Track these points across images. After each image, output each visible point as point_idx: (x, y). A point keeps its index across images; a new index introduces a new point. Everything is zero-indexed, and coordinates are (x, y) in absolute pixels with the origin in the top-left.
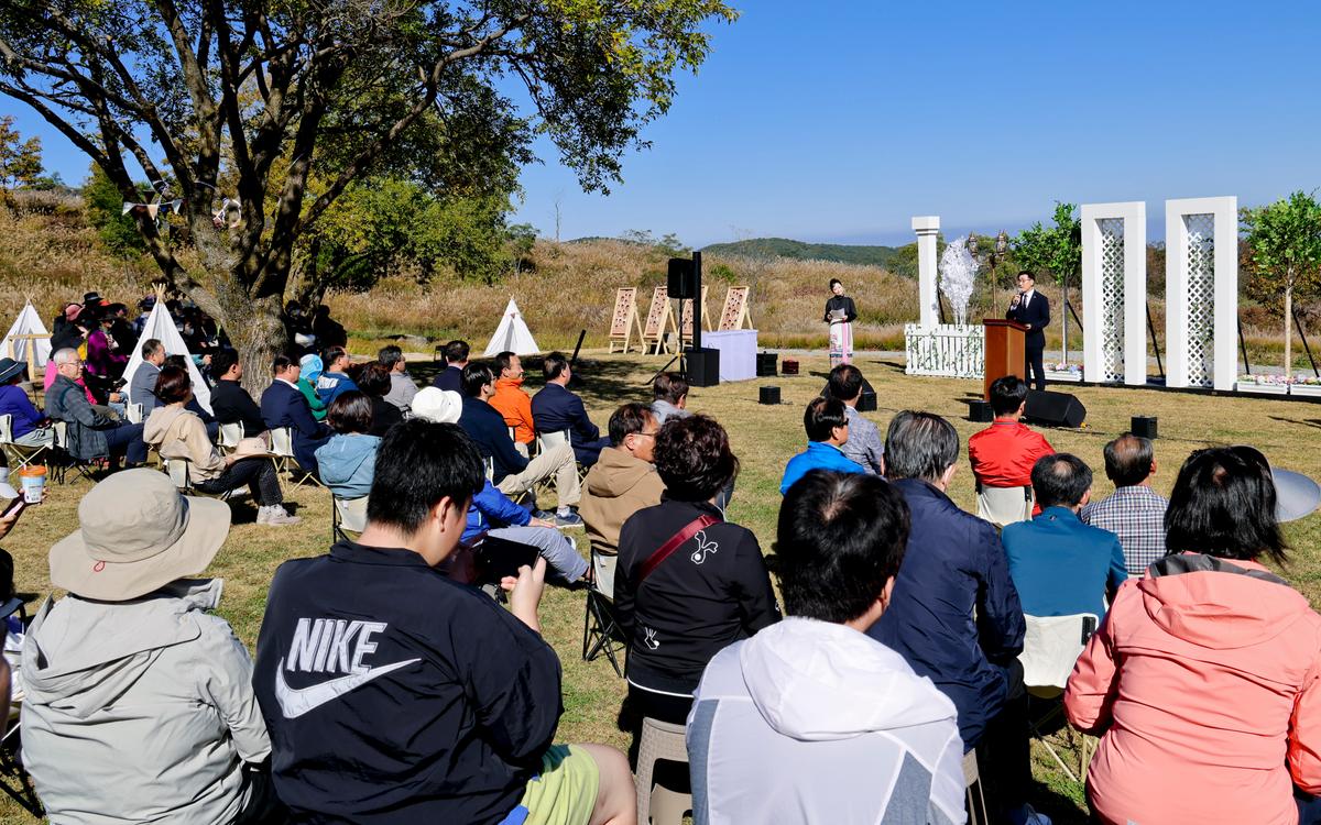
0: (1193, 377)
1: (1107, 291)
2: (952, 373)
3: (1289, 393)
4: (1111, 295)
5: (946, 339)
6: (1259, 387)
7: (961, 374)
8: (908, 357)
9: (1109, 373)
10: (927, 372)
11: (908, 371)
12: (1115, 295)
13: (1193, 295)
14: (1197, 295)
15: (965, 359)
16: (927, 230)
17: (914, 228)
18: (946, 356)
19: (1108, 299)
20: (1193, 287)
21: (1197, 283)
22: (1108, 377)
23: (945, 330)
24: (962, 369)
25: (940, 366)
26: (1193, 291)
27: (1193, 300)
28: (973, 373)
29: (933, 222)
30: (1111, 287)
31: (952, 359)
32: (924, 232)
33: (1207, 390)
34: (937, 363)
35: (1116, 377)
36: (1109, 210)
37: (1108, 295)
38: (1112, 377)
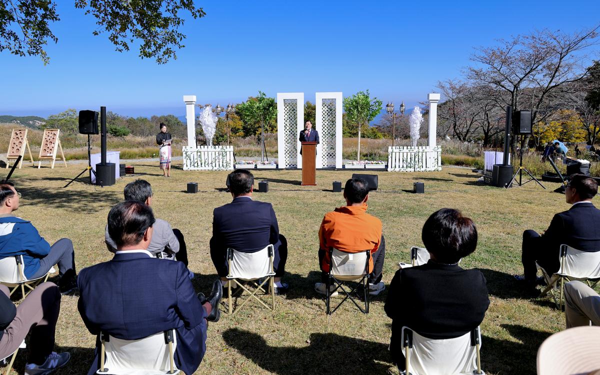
0: (324, 164)
1: (286, 130)
2: (210, 168)
3: (365, 167)
4: (288, 131)
5: (206, 153)
6: (354, 166)
7: (215, 168)
8: (185, 162)
9: (287, 164)
10: (196, 169)
11: (185, 168)
12: (290, 132)
13: (324, 131)
14: (326, 131)
15: (217, 161)
16: (192, 102)
17: (185, 100)
18: (207, 160)
19: (286, 133)
20: (324, 128)
21: (326, 126)
23: (204, 149)
24: (215, 166)
25: (203, 165)
27: (324, 133)
28: (222, 168)
29: (194, 98)
30: (288, 128)
31: (210, 162)
32: (190, 103)
33: (333, 168)
34: (201, 164)
35: (290, 166)
36: (290, 96)
38: (288, 166)
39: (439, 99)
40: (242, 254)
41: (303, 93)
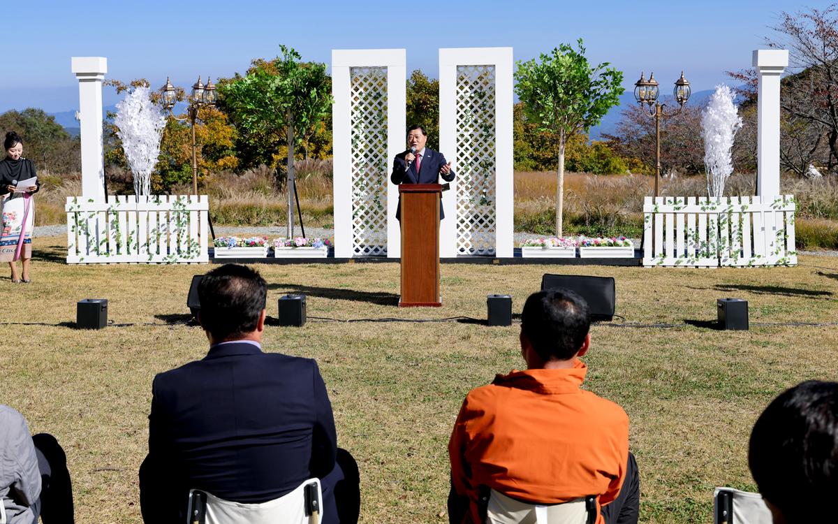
0: (462, 246)
1: (357, 151)
2: (143, 257)
3: (578, 255)
4: (361, 155)
5: (132, 216)
6: (546, 252)
7: (156, 258)
8: (71, 240)
9: (357, 246)
10: (103, 259)
11: (71, 258)
12: (366, 156)
13: (462, 155)
14: (467, 154)
15: (163, 238)
16: (95, 74)
17: (75, 70)
18: (134, 237)
19: (357, 160)
20: (462, 145)
21: (467, 141)
22: (357, 251)
23: (126, 204)
24: (158, 253)
25: (123, 249)
26: (462, 150)
27: (462, 159)
28: (177, 256)
29: (100, 65)
30: (361, 146)
31: (143, 241)
32: (90, 77)
33: (488, 258)
34: (118, 246)
35: (367, 250)
36: (368, 58)
37: (357, 156)
38: (362, 250)
39: (786, 64)
40: (231, 507)
41: (405, 50)
